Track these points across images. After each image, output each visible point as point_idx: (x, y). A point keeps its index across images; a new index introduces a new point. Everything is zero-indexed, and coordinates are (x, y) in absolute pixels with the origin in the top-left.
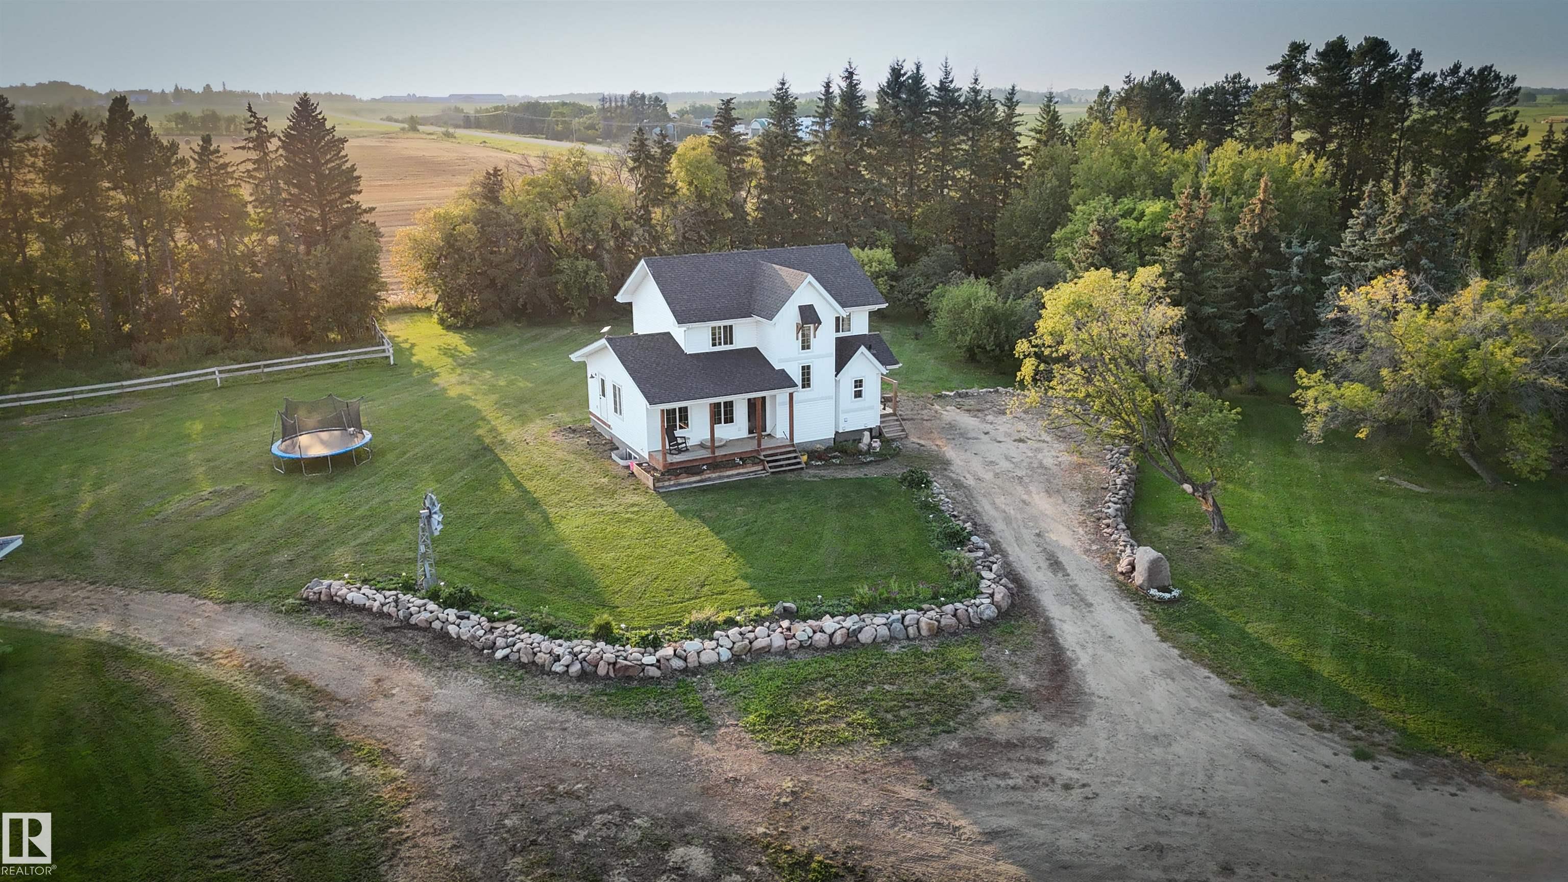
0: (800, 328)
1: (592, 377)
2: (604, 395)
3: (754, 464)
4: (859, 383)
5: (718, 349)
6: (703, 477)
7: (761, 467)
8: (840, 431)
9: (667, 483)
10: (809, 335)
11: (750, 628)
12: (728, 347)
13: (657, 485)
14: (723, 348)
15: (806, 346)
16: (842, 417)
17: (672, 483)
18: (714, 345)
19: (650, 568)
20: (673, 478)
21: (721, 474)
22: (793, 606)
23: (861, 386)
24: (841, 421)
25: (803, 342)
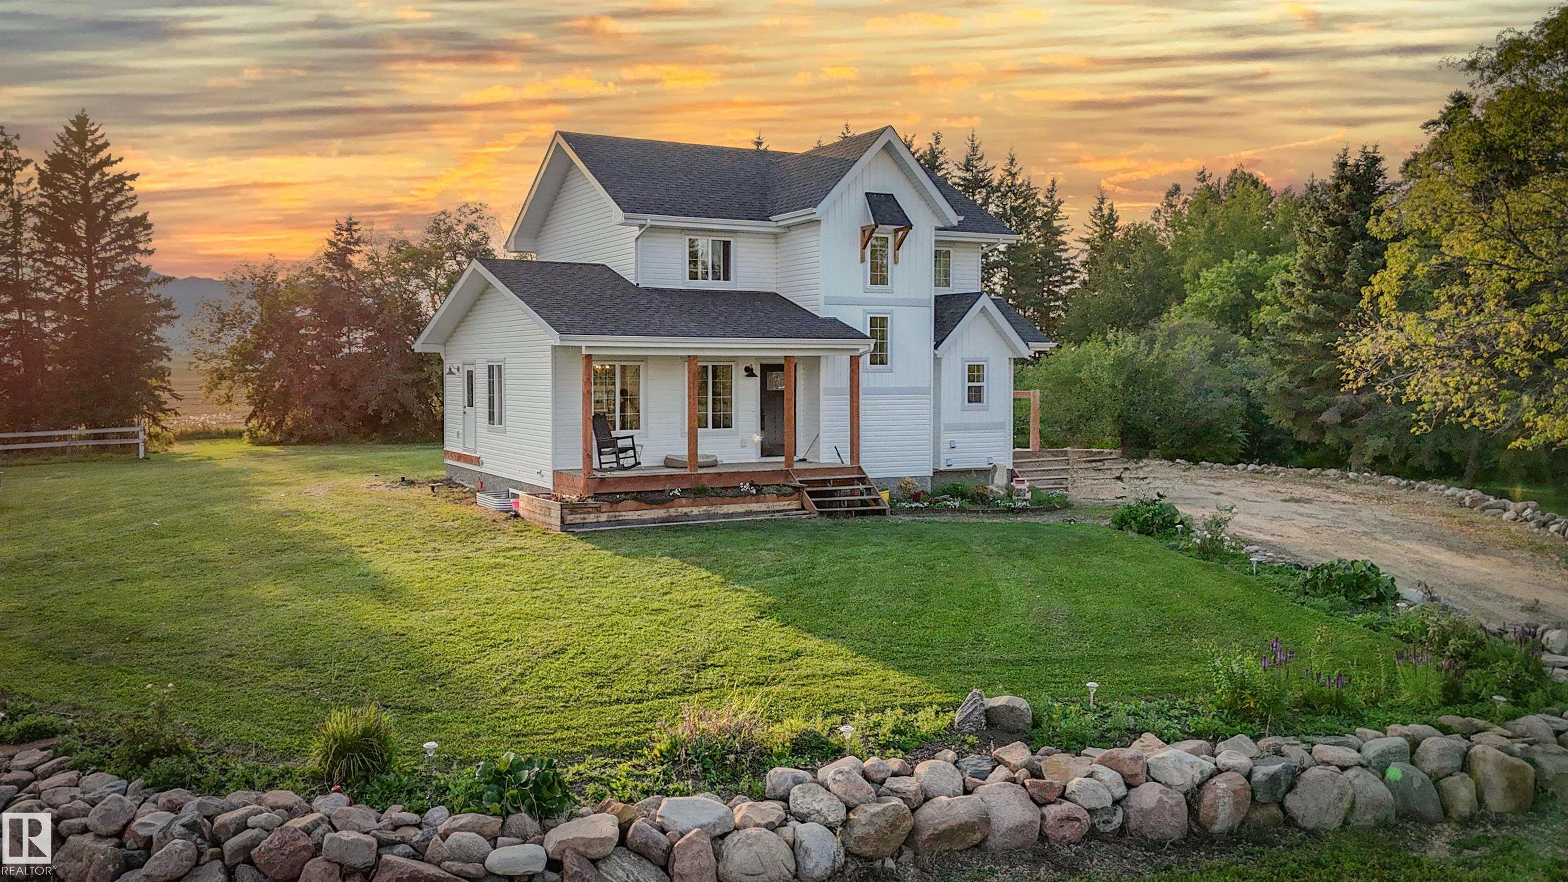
0: (867, 235)
1: (451, 373)
2: (471, 404)
3: (782, 495)
4: (975, 372)
5: (700, 285)
6: (672, 511)
7: (795, 505)
8: (943, 467)
9: (591, 518)
10: (884, 256)
11: (895, 764)
12: (721, 286)
13: (569, 519)
14: (710, 285)
15: (879, 277)
16: (946, 438)
17: (603, 517)
18: (693, 276)
19: (537, 635)
20: (606, 507)
21: (712, 509)
22: (1021, 703)
23: (979, 379)
24: (944, 447)
25: (873, 268)
